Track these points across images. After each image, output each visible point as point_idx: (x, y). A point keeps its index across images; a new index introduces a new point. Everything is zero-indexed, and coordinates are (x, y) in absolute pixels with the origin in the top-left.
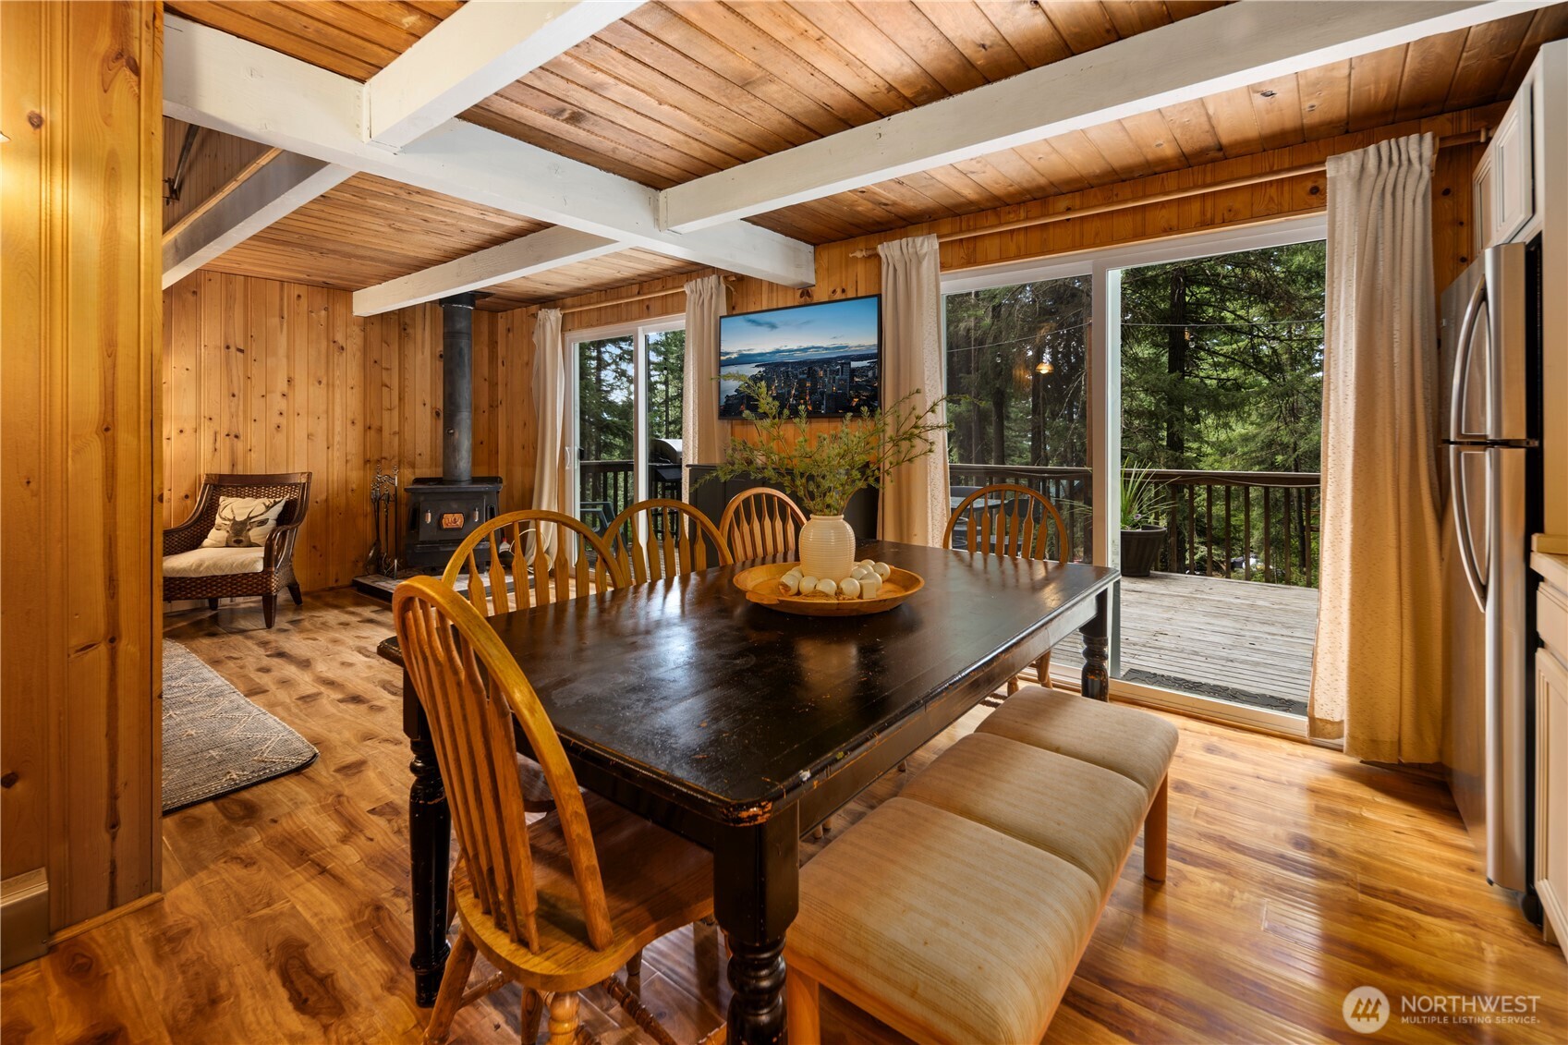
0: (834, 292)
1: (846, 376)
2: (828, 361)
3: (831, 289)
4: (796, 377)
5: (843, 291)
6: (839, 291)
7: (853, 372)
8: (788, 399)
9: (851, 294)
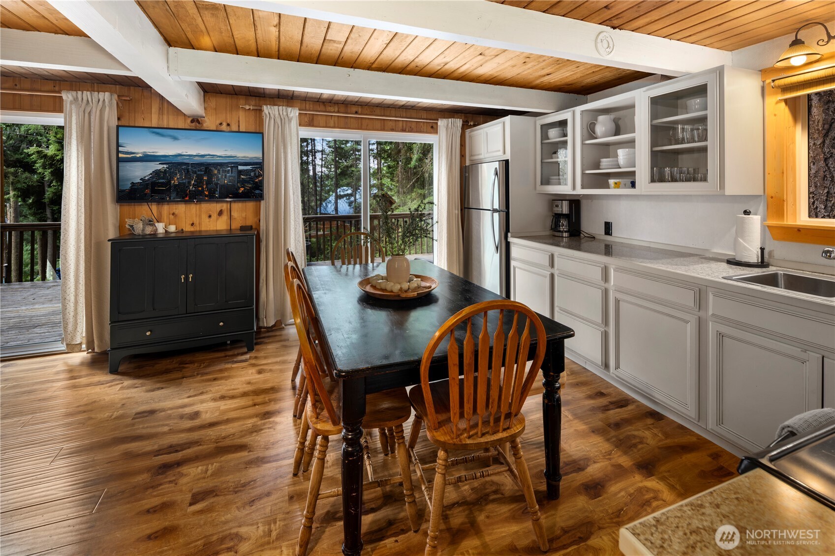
0: (221, 124)
1: (235, 174)
2: (221, 165)
3: (218, 122)
4: (195, 173)
5: (228, 125)
6: (225, 124)
7: (240, 172)
8: (188, 187)
9: (235, 128)
